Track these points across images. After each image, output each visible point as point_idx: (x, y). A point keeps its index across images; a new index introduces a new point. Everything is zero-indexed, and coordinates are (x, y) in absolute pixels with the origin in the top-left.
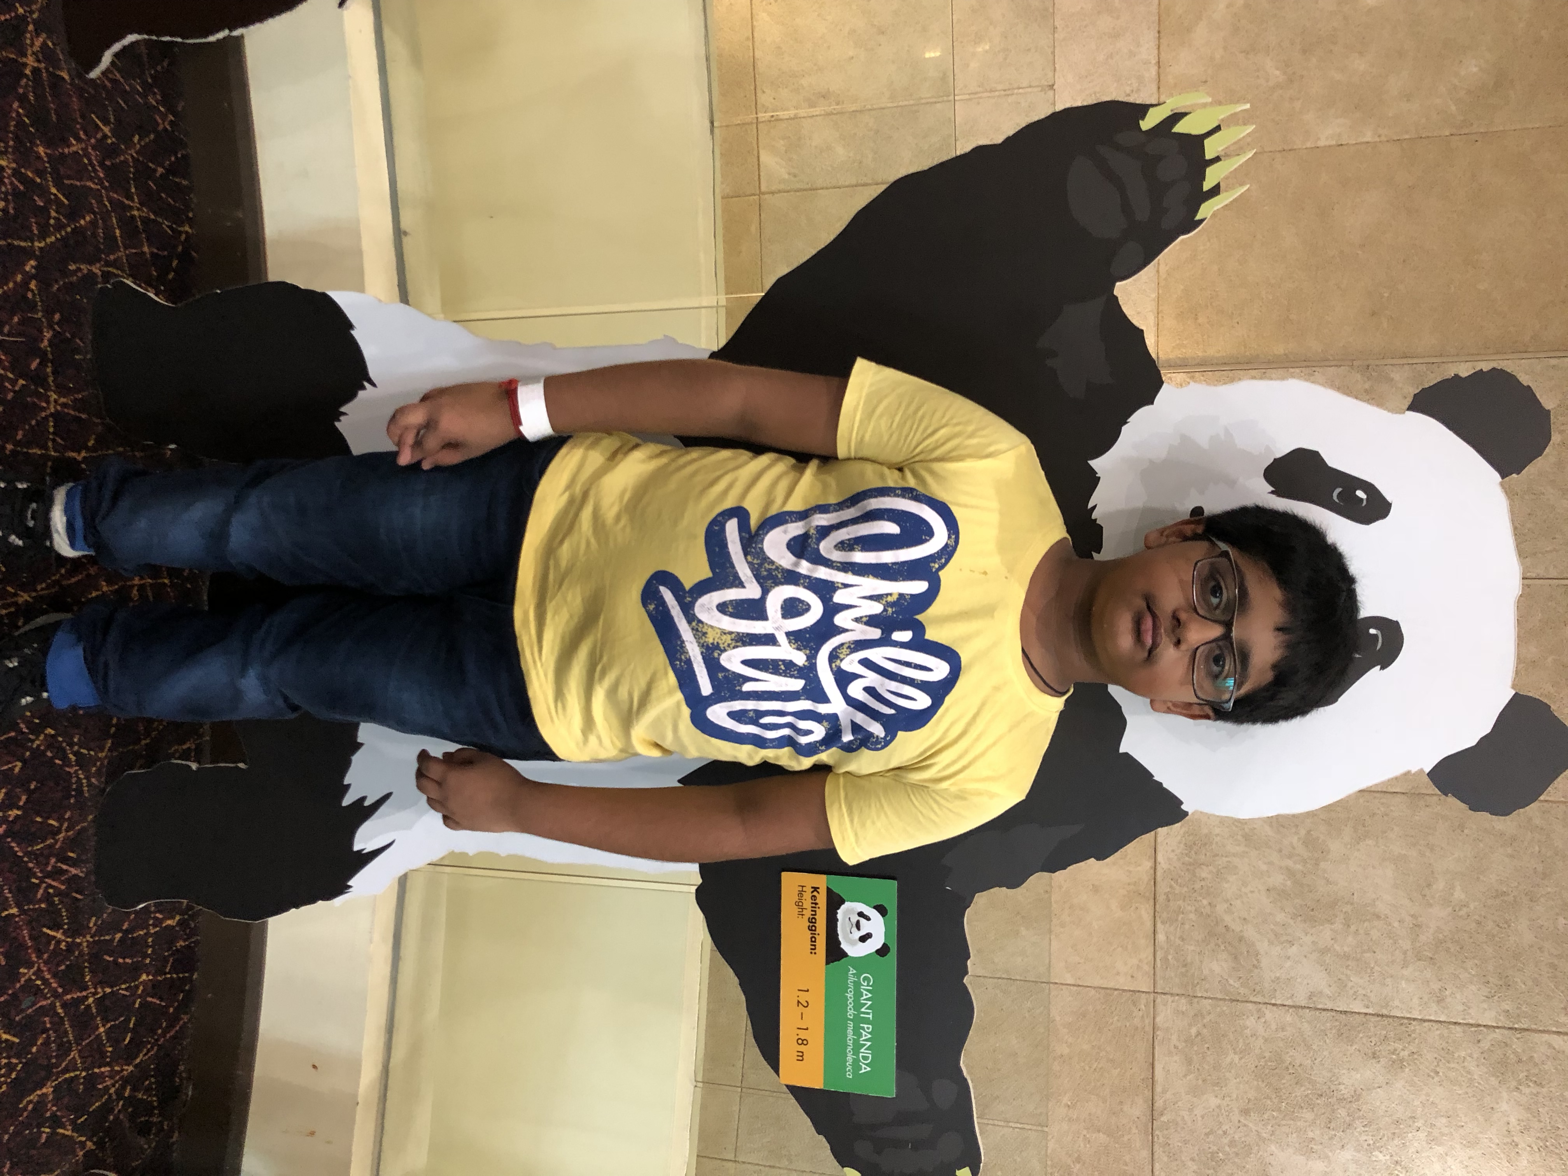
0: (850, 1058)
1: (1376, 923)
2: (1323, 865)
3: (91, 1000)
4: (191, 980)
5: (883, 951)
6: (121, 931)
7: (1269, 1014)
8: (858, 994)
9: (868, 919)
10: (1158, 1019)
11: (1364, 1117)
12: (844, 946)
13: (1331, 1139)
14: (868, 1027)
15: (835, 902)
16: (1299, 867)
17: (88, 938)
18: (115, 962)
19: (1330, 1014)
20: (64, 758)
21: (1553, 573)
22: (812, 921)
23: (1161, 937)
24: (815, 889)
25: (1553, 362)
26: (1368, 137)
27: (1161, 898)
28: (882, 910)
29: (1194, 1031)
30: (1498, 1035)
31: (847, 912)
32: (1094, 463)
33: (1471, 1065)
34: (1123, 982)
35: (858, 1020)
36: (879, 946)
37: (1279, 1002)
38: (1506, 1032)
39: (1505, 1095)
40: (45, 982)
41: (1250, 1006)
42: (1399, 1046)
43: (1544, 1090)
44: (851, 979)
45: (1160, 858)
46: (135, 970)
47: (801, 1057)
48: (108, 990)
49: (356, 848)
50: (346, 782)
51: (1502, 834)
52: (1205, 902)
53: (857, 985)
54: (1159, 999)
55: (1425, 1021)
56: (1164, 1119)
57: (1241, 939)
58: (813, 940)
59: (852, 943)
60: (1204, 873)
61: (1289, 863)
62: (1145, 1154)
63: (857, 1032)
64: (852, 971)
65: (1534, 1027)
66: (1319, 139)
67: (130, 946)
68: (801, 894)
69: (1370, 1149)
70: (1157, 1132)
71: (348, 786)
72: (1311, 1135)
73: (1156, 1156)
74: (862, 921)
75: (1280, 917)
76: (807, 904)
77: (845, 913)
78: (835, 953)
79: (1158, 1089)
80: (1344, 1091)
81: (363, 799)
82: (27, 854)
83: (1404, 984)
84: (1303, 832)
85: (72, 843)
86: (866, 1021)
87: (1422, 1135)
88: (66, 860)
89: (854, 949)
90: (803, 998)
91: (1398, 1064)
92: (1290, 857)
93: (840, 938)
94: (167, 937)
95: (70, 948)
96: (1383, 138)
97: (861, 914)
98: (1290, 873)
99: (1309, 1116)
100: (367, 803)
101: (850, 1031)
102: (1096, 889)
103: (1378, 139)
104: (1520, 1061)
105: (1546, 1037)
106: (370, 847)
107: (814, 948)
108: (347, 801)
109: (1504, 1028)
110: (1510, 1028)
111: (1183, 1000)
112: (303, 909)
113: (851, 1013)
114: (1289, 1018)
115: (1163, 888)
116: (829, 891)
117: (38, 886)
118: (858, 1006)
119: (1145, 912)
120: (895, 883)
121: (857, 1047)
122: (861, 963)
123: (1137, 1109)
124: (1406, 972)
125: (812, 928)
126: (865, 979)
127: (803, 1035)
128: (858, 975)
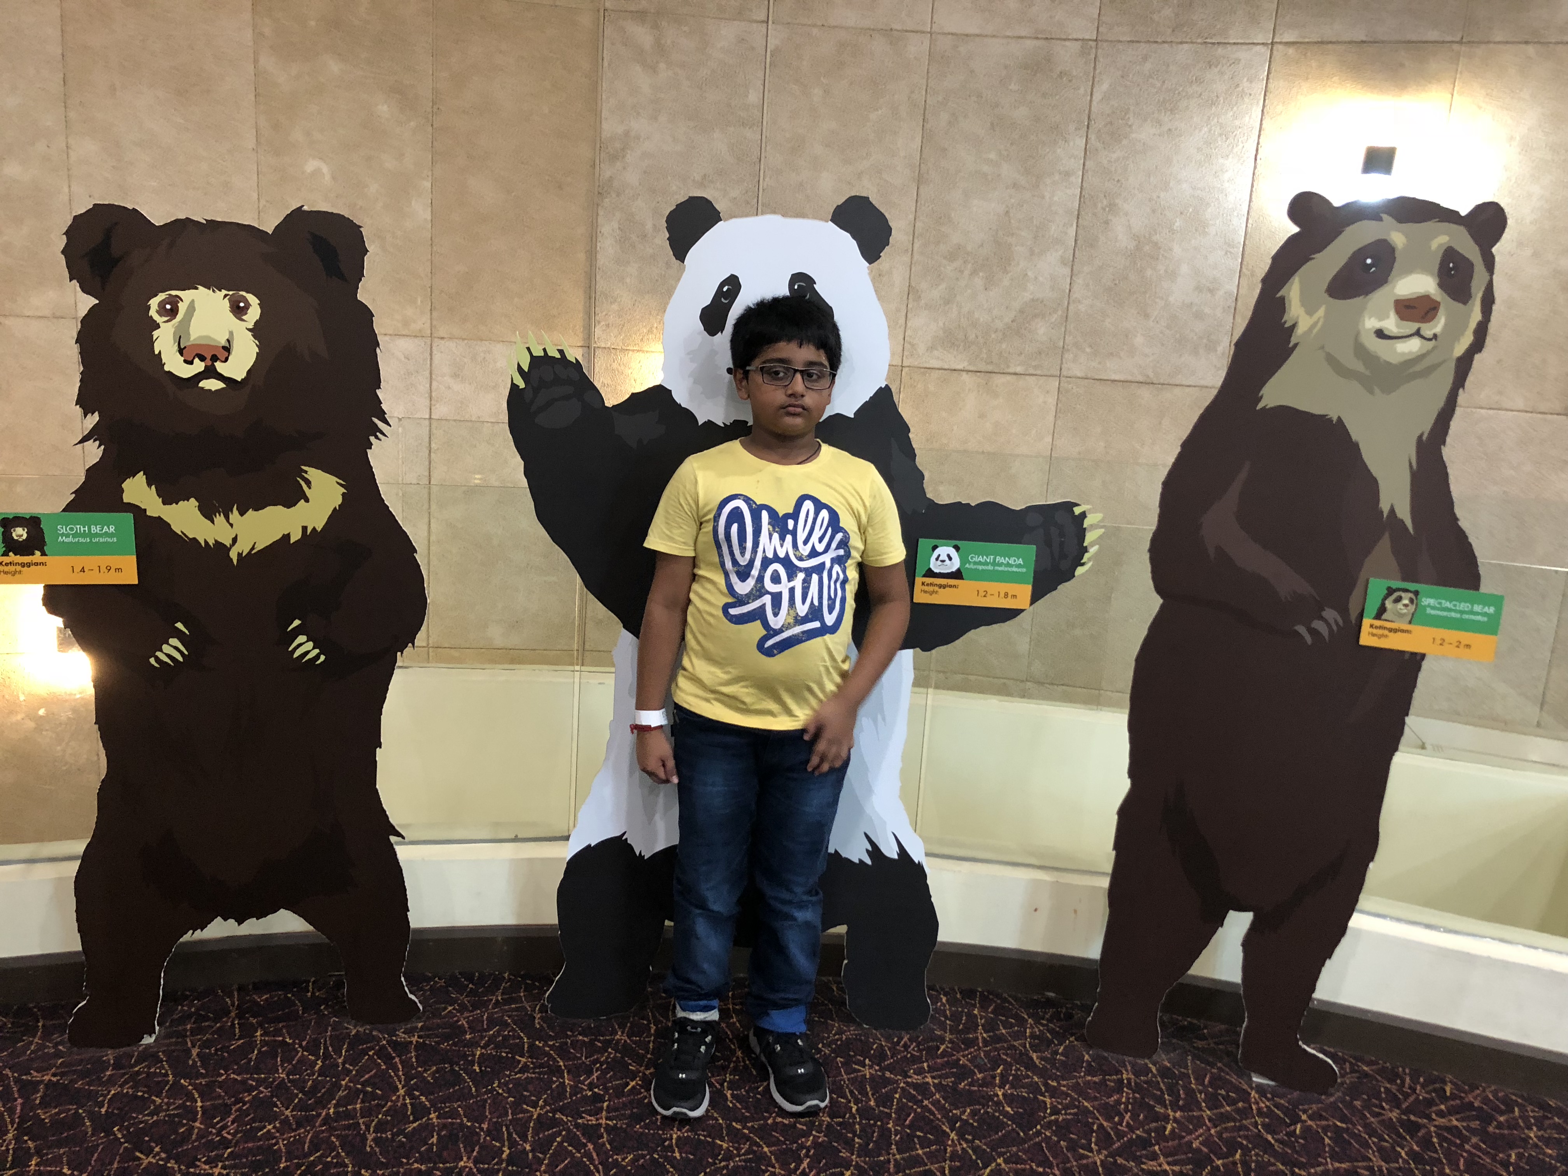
0: (1015, 569)
1: (1011, 215)
2: (969, 249)
3: (985, 1035)
4: (982, 993)
5: (957, 548)
6: (945, 1021)
7: (1075, 295)
8: (980, 563)
9: (939, 556)
10: (1079, 375)
11: (1150, 234)
12: (954, 569)
13: (1166, 258)
14: (998, 559)
15: (930, 573)
16: (969, 266)
17: (947, 1035)
18: (964, 1024)
19: (1077, 251)
20: (837, 1040)
21: (760, 74)
22: (940, 586)
23: (1019, 369)
24: (923, 584)
25: (606, 64)
26: (427, 184)
27: (990, 368)
28: (935, 548)
29: (1088, 350)
30: (1092, 137)
31: (936, 567)
32: (700, 423)
33: (1114, 156)
34: (1052, 400)
35: (994, 564)
36: (954, 550)
37: (1068, 287)
38: (1090, 131)
39: (1134, 135)
40: (970, 1053)
41: (1071, 307)
42: (1099, 205)
43: (1132, 108)
44: (972, 566)
45: (960, 367)
46: (970, 1015)
47: (1014, 596)
48: (980, 1027)
49: (896, 857)
50: (857, 861)
51: (950, 122)
52: (993, 336)
53: (975, 563)
54: (1064, 373)
55: (1082, 186)
56: (1151, 375)
57: (1021, 311)
58: (950, 586)
59: (953, 564)
60: (972, 337)
61: (967, 273)
62: (1177, 391)
63: (1000, 565)
64: (967, 566)
65: (1087, 112)
66: (426, 219)
67: (955, 1017)
68: (925, 592)
69: (1172, 231)
70: (1162, 381)
71: (860, 860)
72: (1162, 272)
73: (1177, 383)
74: (941, 558)
75: (1006, 282)
76: (931, 588)
77: (936, 568)
78: (957, 575)
79: (1130, 378)
80: (1132, 245)
81: (867, 851)
82: (892, 1058)
83: (1056, 198)
84: (944, 262)
85: (888, 1038)
86: (995, 559)
87: (1162, 195)
88: (898, 1043)
89: (955, 565)
90: (982, 593)
91: (1112, 207)
92: (961, 272)
93: (949, 571)
94: (952, 1002)
95: (951, 1041)
96: (430, 173)
97: (937, 559)
98: (974, 272)
99: (1149, 272)
100: (870, 848)
101: (1000, 569)
102: (982, 416)
103: (430, 178)
104: (1111, 123)
105: (1094, 103)
106: (896, 848)
107: (955, 586)
108: (868, 861)
109: (1087, 132)
110: (1088, 128)
111: (1066, 356)
112: (932, 893)
113: (990, 568)
114: (1079, 281)
115: (982, 367)
116: (924, 576)
117: (912, 1055)
118: (986, 564)
119: (999, 380)
120: (920, 540)
121: (1008, 565)
122: (963, 560)
123: (1145, 393)
124: (1047, 195)
125: (944, 587)
126: (972, 558)
127: (1002, 595)
128: (970, 563)
